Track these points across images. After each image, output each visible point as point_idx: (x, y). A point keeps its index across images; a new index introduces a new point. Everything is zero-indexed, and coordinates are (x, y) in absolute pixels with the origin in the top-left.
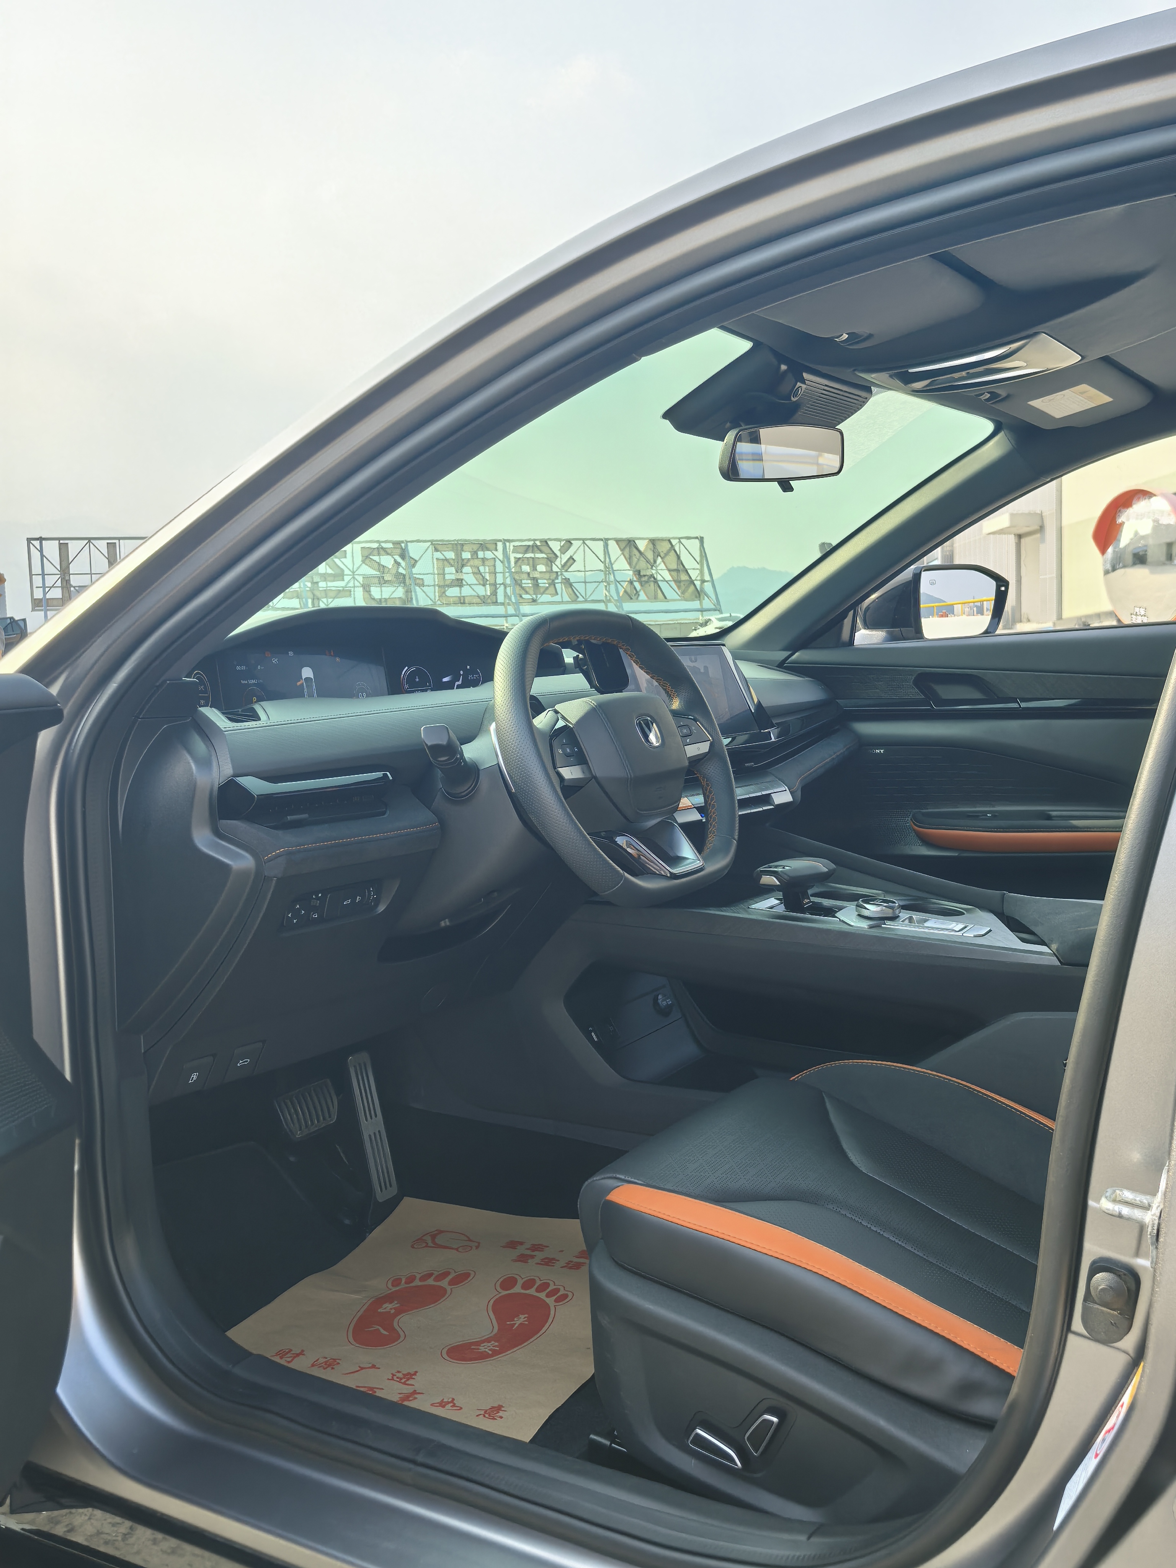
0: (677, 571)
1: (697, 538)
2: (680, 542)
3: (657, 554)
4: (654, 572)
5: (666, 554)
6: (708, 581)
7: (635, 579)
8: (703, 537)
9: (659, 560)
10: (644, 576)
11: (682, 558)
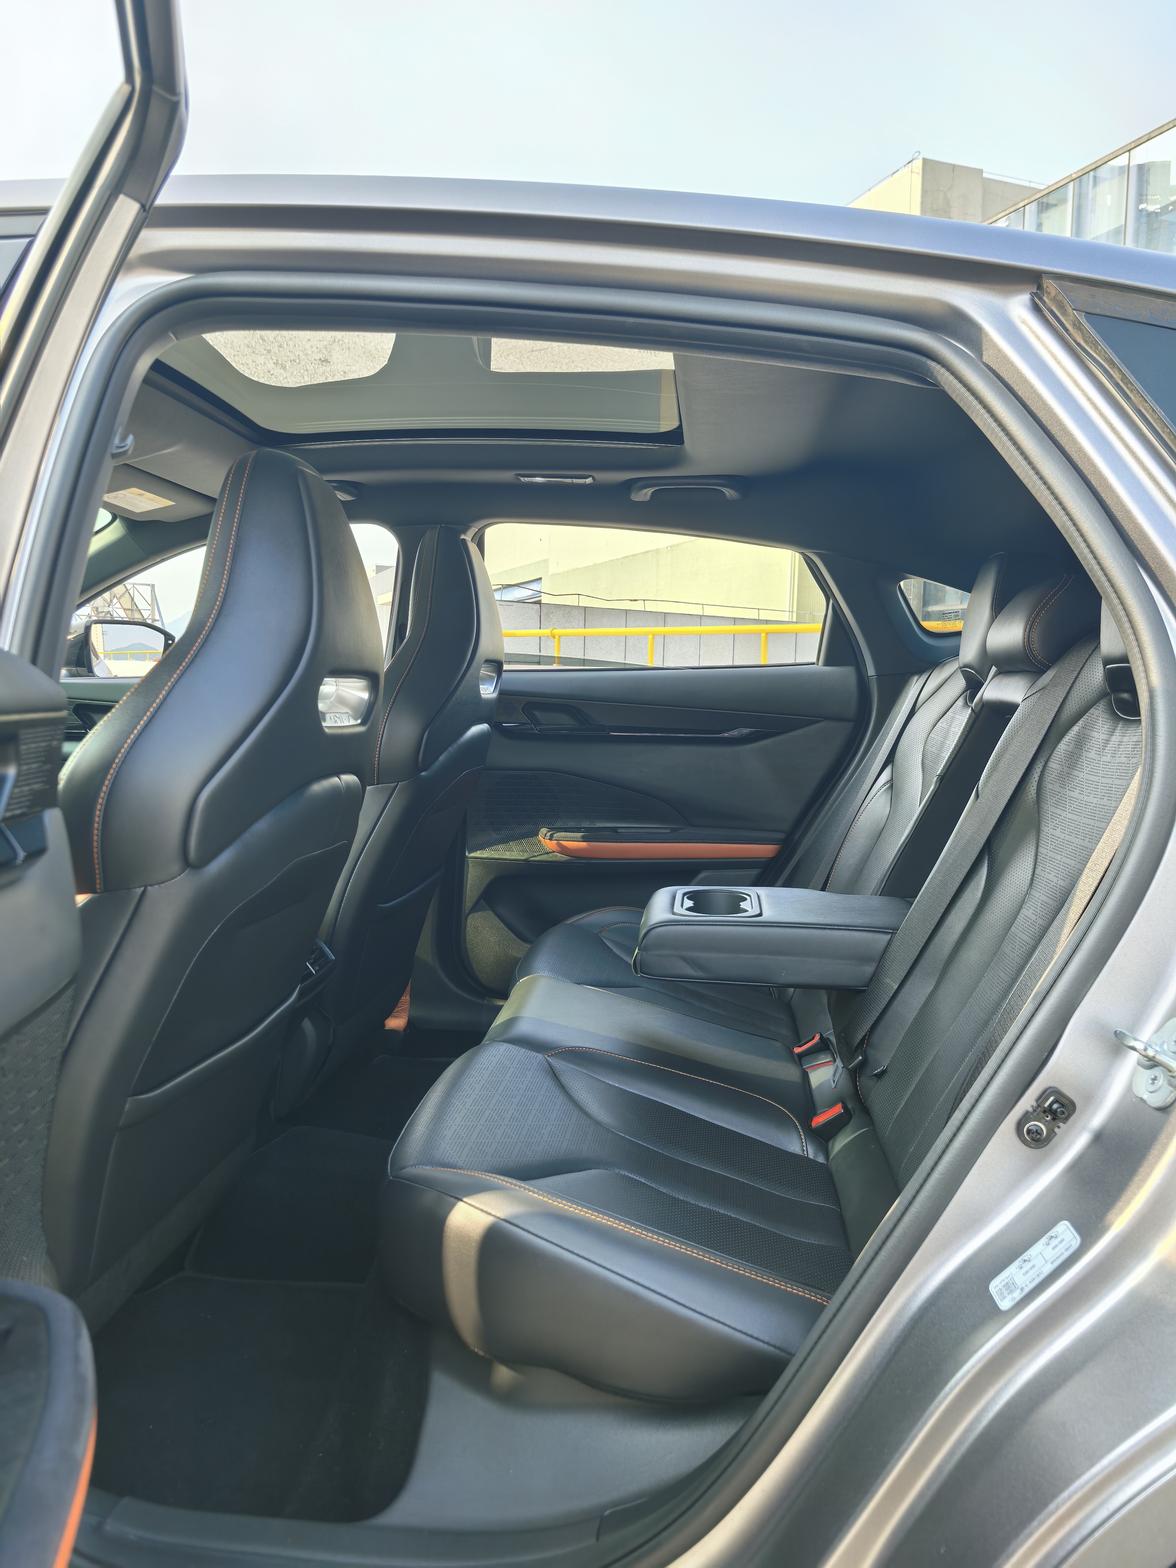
0: (132, 610)
1: (149, 585)
2: (134, 587)
3: (113, 595)
4: (110, 609)
5: (121, 596)
6: (158, 620)
7: (93, 614)
8: (154, 585)
9: (115, 600)
10: (102, 612)
11: (135, 600)
